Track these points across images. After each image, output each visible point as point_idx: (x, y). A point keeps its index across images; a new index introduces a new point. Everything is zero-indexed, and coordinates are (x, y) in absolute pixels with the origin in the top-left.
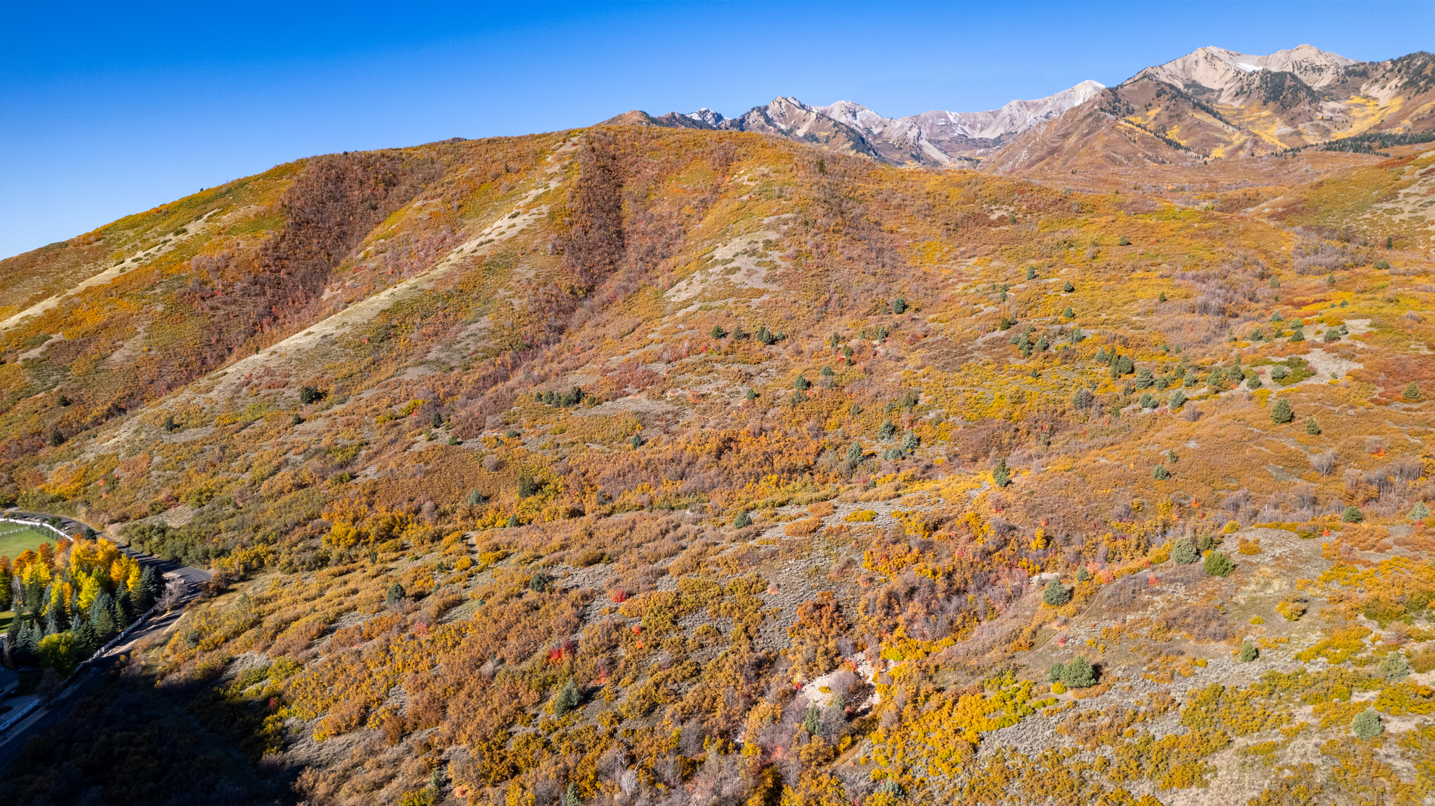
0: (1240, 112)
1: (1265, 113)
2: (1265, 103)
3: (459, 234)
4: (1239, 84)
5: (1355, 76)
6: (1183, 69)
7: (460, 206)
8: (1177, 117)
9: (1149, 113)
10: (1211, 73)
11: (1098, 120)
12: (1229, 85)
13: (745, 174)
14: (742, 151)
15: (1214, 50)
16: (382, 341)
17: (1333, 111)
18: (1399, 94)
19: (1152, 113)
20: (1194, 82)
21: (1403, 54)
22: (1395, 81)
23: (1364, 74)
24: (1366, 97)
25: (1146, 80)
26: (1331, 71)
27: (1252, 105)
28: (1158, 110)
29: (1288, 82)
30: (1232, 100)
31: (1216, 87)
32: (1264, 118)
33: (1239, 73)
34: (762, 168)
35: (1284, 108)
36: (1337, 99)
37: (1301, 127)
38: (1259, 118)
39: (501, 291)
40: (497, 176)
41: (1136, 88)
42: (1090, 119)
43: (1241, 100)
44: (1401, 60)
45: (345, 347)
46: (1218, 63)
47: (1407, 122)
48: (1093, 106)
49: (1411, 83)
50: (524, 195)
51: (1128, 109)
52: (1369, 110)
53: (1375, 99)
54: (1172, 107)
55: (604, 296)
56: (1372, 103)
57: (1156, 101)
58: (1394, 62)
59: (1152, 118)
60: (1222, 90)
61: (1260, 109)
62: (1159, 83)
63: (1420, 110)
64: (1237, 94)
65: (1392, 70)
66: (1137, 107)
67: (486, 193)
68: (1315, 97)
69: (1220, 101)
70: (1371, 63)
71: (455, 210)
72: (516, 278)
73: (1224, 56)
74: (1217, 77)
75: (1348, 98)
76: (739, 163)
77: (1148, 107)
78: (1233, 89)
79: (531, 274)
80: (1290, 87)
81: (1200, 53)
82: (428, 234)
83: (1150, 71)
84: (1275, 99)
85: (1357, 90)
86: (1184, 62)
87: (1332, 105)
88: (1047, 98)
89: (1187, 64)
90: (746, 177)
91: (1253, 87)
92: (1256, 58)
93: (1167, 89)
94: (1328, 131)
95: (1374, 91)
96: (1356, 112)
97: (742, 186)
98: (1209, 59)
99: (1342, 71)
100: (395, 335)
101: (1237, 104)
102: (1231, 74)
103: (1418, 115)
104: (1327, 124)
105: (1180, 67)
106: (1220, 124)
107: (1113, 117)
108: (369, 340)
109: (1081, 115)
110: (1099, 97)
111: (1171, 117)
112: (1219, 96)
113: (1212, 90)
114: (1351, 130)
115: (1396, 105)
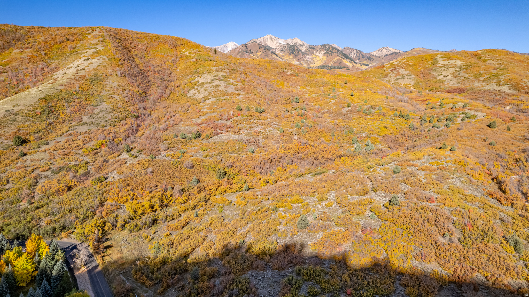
0: (283, 56)
1: (291, 57)
2: (290, 54)
3: (52, 66)
4: (281, 47)
5: (312, 49)
6: (264, 41)
7: (46, 54)
8: (267, 56)
9: (258, 54)
10: (272, 43)
11: (243, 54)
12: (278, 48)
13: (186, 51)
14: (179, 43)
15: (272, 36)
16: (49, 113)
17: (309, 58)
18: (324, 55)
19: (259, 54)
20: (267, 45)
21: (323, 44)
22: (322, 52)
23: (314, 48)
24: (316, 55)
25: (255, 43)
26: (305, 47)
27: (286, 54)
28: (260, 53)
29: (296, 48)
30: (280, 52)
31: (274, 47)
32: (291, 59)
33: (280, 44)
34: (192, 50)
35: (295, 56)
36: (308, 55)
37: (302, 62)
38: (289, 59)
39: (104, 92)
40: (62, 42)
41: (252, 45)
42: (240, 54)
43: (283, 53)
44: (323, 45)
45: (26, 116)
46: (274, 40)
47: (332, 63)
48: (239, 50)
49: (327, 53)
50: (83, 52)
51: (251, 52)
52: (318, 59)
53: (318, 56)
54: (265, 52)
55: (156, 96)
56: (318, 57)
57: (259, 50)
58: (321, 46)
59: (259, 55)
60: (276, 49)
61: (289, 56)
62: (259, 45)
63: (334, 60)
64: (281, 51)
65: (321, 48)
66: (253, 51)
67: (59, 49)
68: (304, 54)
69: (276, 52)
70: (316, 45)
71: (43, 55)
72: (109, 86)
73: (275, 38)
74: (274, 45)
75: (311, 55)
76: (180, 48)
77: (257, 52)
78: (279, 49)
79: (116, 85)
80: (296, 50)
81: (268, 36)
82: (31, 66)
83: (255, 40)
84: (293, 53)
85: (313, 53)
86: (264, 39)
87: (308, 56)
88: (219, 46)
89: (265, 39)
90: (187, 53)
91: (286, 49)
92: (283, 40)
93: (262, 46)
94: (309, 64)
95: (317, 54)
96: (314, 59)
97: (188, 56)
98: (271, 38)
99: (308, 47)
100: (55, 110)
101: (281, 53)
102: (278, 44)
103: (334, 61)
104: (308, 62)
105: (263, 40)
106: (280, 59)
107: (247, 54)
108: (41, 113)
109: (236, 52)
110: (241, 47)
111: (265, 55)
112: (276, 51)
113: (273, 49)
114: (315, 64)
115: (325, 58)
